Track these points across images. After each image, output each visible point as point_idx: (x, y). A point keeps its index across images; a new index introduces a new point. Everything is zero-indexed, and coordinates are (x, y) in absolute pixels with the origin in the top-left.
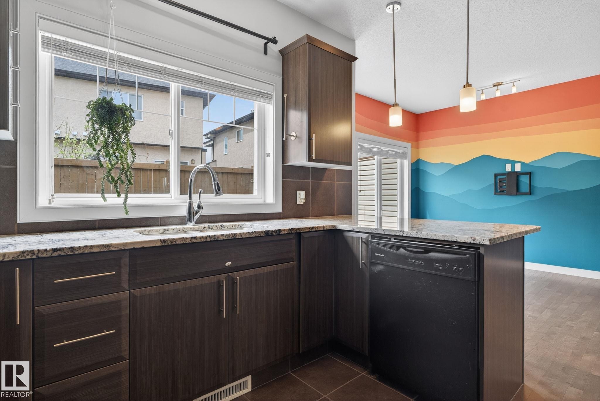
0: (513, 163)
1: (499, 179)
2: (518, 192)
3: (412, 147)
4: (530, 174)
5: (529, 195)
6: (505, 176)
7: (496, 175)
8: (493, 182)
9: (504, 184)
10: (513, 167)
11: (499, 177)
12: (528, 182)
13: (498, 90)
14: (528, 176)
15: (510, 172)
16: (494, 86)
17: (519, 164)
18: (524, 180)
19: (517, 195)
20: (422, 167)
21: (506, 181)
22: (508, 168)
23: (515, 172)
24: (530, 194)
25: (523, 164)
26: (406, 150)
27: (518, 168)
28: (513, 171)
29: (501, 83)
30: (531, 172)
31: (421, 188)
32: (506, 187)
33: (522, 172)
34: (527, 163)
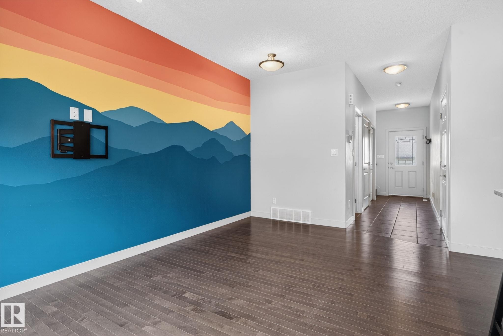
0: (82, 107)
1: (59, 130)
4: (105, 128)
6: (71, 128)
7: (54, 123)
8: (47, 133)
9: (68, 140)
10: (81, 114)
11: (59, 127)
12: (104, 141)
14: (104, 131)
15: (77, 121)
17: (90, 112)
18: (98, 135)
21: (71, 135)
22: (74, 114)
23: (84, 122)
24: (107, 158)
25: (95, 112)
27: (88, 117)
28: (82, 120)
30: (107, 127)
33: (95, 124)
34: (100, 112)
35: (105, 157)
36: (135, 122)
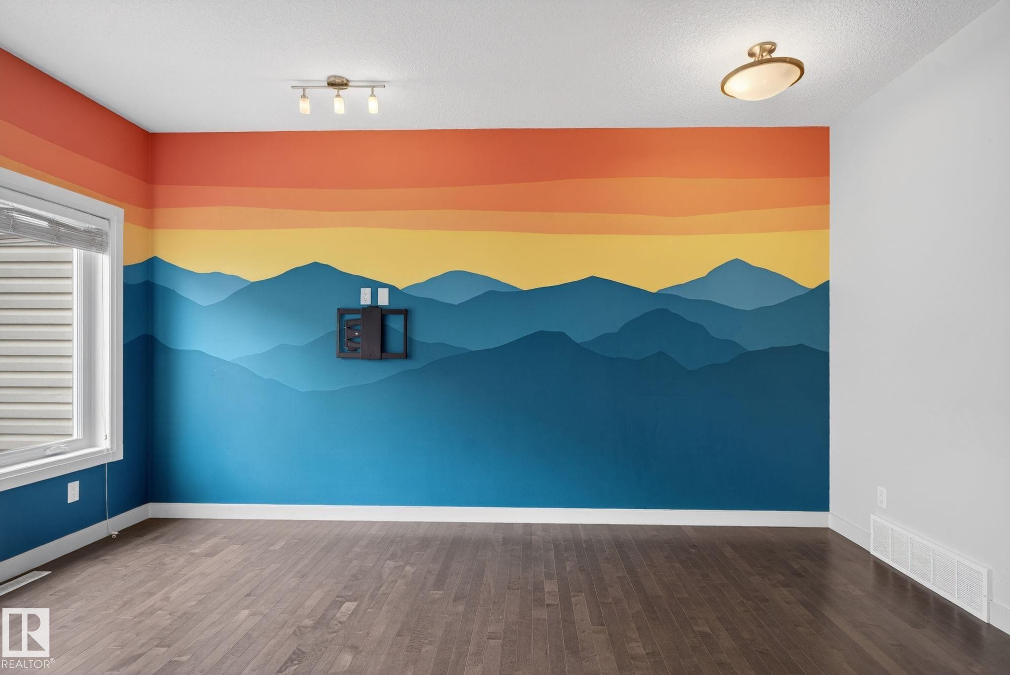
0: (375, 285)
1: (348, 321)
2: (384, 352)
3: (127, 219)
4: (405, 313)
5: (404, 358)
6: (359, 316)
7: (342, 313)
8: (333, 326)
9: (357, 334)
10: (374, 296)
11: (348, 317)
12: (402, 330)
13: (338, 96)
14: (402, 318)
15: (369, 306)
16: (331, 84)
17: (387, 291)
18: (395, 324)
19: (381, 358)
20: (161, 280)
21: (359, 328)
22: (365, 297)
23: (377, 307)
24: (406, 358)
25: (392, 290)
26: (103, 225)
27: (383, 299)
28: (374, 305)
29: (345, 81)
30: (407, 310)
31: (160, 337)
32: (359, 340)
33: (392, 307)
34: (400, 288)
35: (406, 355)
36: (456, 297)
